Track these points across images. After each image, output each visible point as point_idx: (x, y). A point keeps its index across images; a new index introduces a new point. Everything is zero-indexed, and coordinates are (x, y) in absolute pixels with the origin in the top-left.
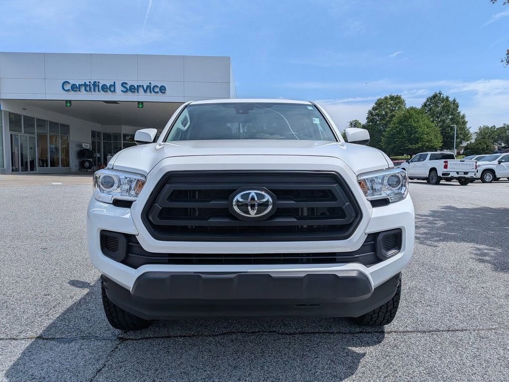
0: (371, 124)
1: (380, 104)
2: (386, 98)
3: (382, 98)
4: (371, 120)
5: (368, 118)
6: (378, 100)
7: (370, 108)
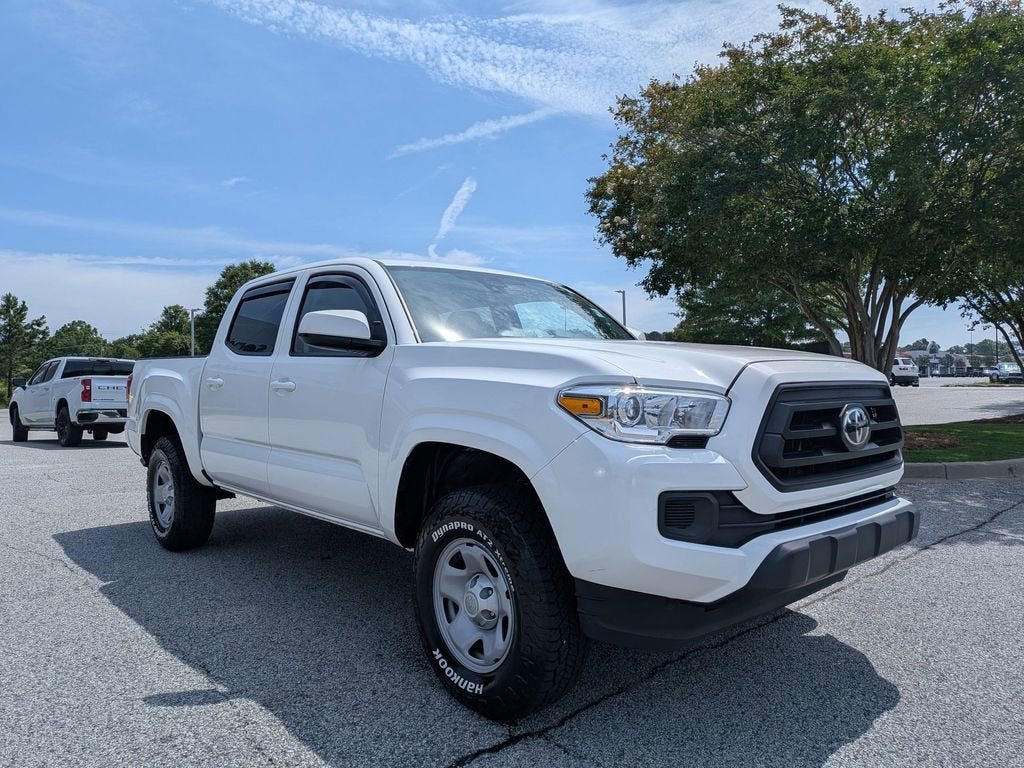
0: (214, 315)
1: (232, 277)
2: (244, 266)
3: (236, 266)
4: (216, 307)
5: (207, 303)
6: (228, 269)
7: (212, 283)
